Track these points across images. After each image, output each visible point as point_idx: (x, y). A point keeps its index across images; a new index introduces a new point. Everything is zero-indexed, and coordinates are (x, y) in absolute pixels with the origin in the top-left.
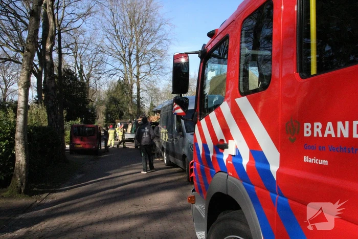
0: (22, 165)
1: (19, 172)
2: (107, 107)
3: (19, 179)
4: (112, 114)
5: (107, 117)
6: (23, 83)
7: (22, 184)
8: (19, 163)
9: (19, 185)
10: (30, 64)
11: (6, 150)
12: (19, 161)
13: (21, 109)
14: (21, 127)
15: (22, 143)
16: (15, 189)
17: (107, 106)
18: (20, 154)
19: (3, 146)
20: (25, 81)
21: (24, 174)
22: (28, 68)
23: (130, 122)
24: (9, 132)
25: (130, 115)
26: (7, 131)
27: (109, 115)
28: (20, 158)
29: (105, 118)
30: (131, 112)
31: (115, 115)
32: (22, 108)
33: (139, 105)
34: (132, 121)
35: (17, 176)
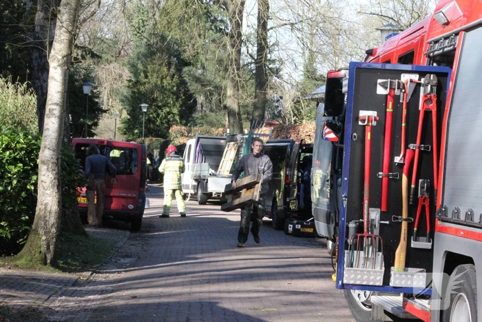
0: (50, 212)
1: (45, 224)
2: (136, 73)
3: (44, 238)
4: (154, 100)
5: (134, 113)
6: (60, 57)
7: (48, 248)
8: (45, 208)
9: (43, 249)
10: (74, 21)
11: (18, 182)
12: (46, 205)
13: (54, 107)
14: (54, 141)
15: (54, 170)
16: (37, 255)
17: (133, 67)
18: (48, 192)
19: (14, 174)
20: (65, 53)
21: (54, 230)
22: (70, 28)
23: (232, 138)
24: (22, 149)
25: (231, 113)
26: (19, 146)
27: (144, 107)
28: (48, 198)
29: (125, 115)
30: (232, 103)
31: (165, 105)
32: (57, 104)
33: (262, 74)
34: (239, 137)
35: (41, 232)
